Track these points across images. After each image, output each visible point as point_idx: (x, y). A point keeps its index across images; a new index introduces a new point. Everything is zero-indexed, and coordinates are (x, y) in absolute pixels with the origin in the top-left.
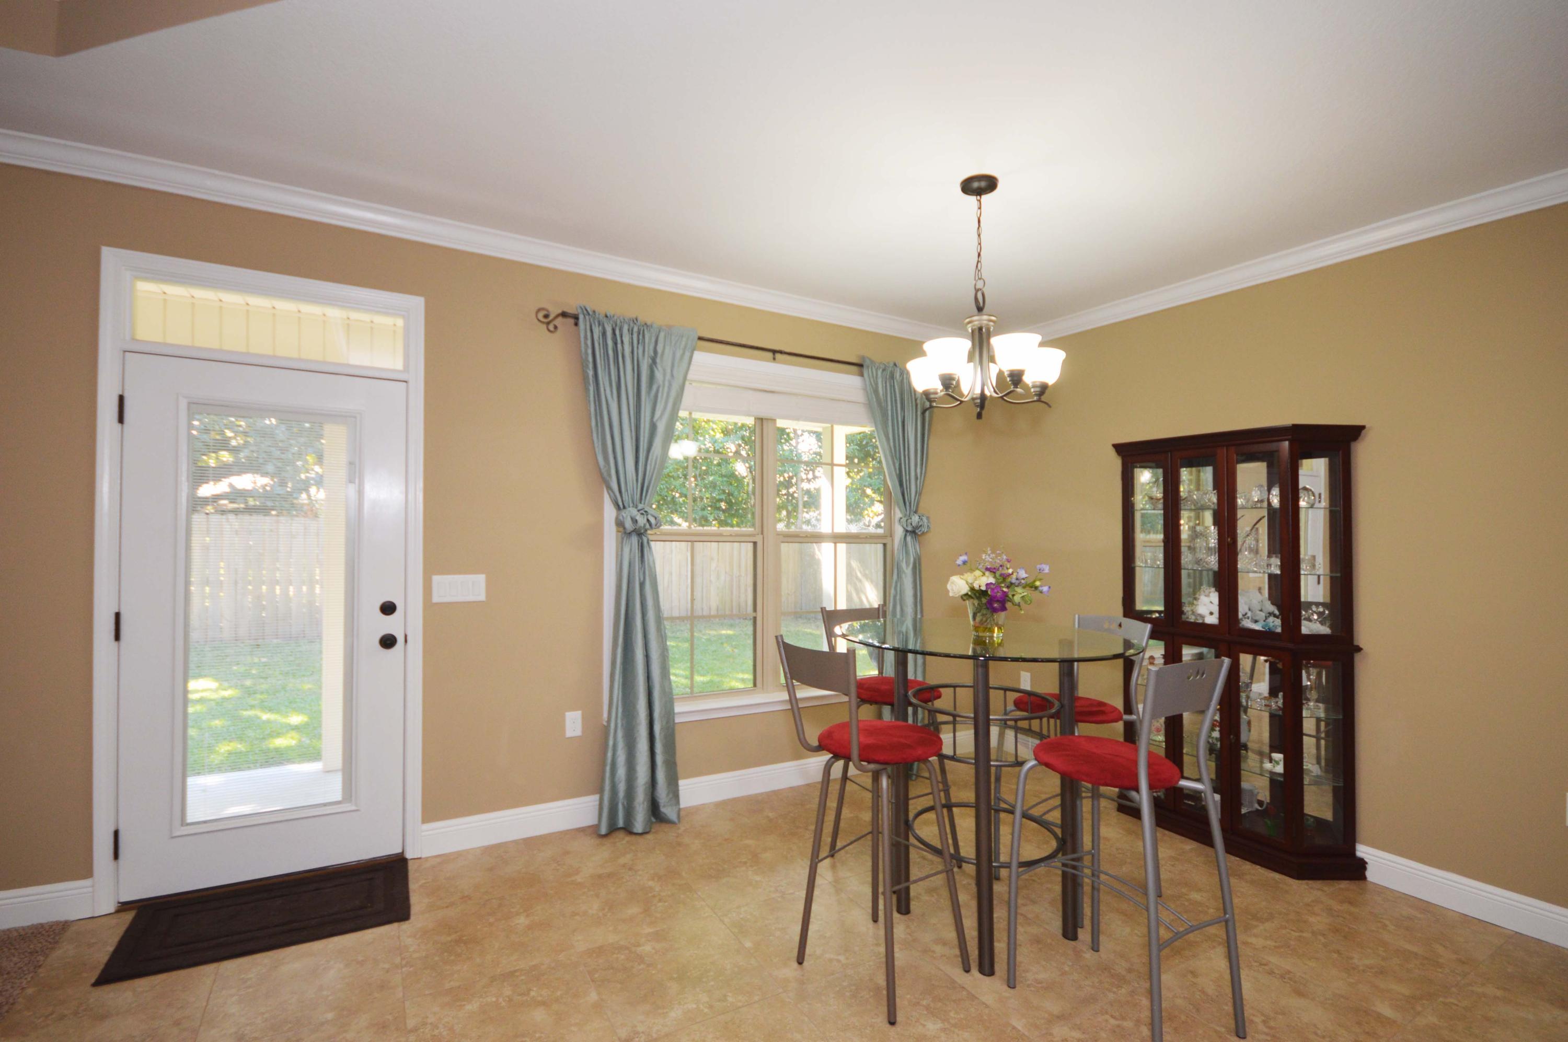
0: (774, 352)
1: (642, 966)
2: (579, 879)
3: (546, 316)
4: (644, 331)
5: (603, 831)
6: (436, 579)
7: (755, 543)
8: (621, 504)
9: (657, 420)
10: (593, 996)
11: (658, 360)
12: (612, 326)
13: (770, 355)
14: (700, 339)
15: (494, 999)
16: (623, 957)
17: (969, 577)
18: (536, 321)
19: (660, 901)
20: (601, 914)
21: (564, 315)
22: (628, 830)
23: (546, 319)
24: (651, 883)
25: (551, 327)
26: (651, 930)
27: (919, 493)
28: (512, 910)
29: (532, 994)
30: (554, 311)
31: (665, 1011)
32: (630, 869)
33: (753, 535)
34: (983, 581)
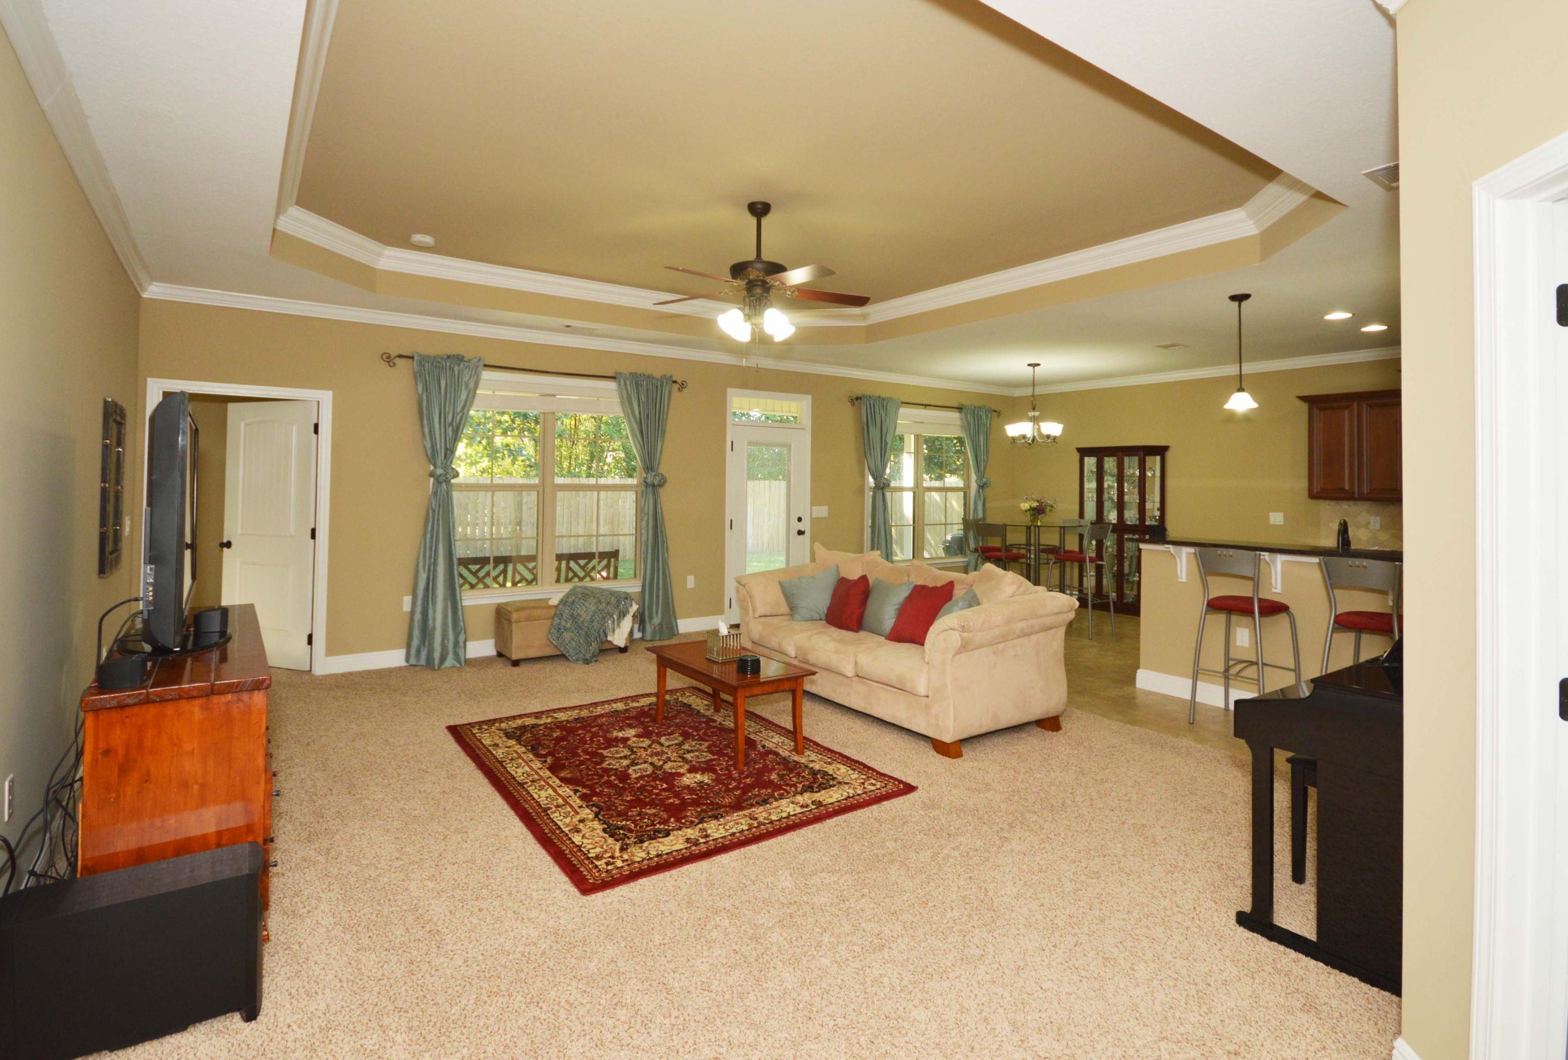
0: (926, 405)
6: (813, 508)
8: (875, 477)
13: (924, 407)
17: (1030, 503)
21: (857, 398)
23: (851, 400)
27: (985, 468)
34: (1035, 504)
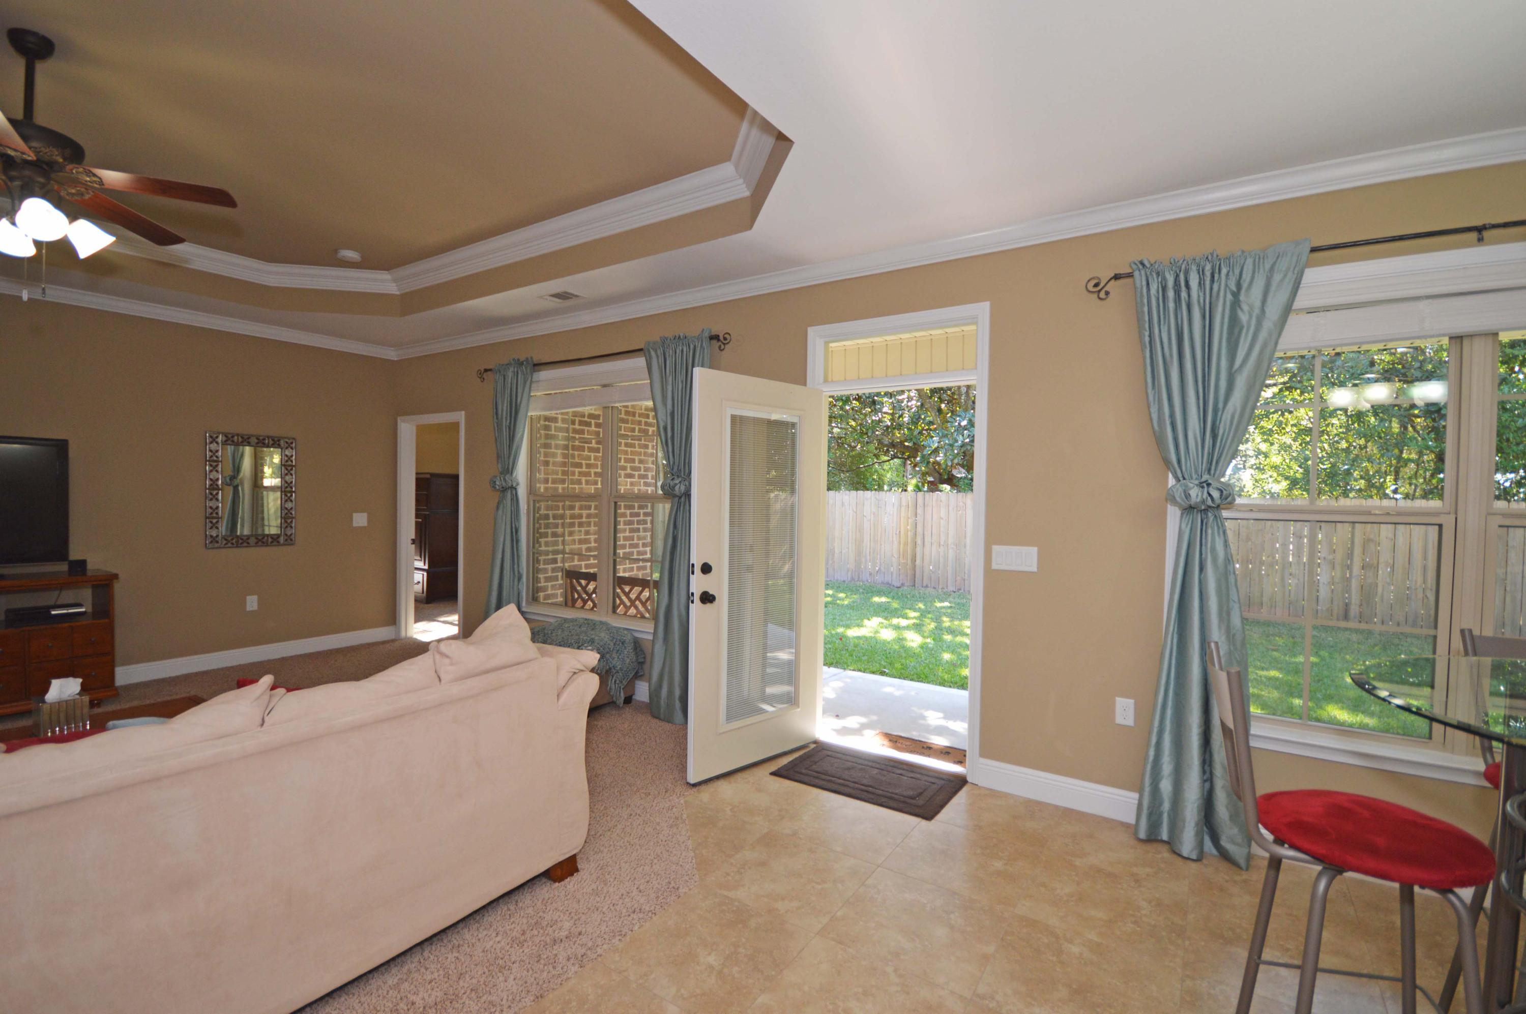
0: (1480, 229)
1: (1054, 959)
2: (1078, 862)
3: (1096, 285)
4: (1220, 265)
5: (1142, 835)
6: (996, 548)
7: (1440, 526)
8: (1180, 475)
9: (1236, 371)
10: (990, 949)
11: (1242, 297)
12: (1176, 272)
13: (1474, 235)
14: (1314, 250)
15: (925, 902)
16: (1046, 941)
18: (1086, 292)
19: (1135, 923)
20: (1065, 899)
21: (1117, 277)
22: (1172, 845)
23: (1098, 289)
24: (1144, 904)
25: (1102, 295)
26: (1096, 939)
28: (1000, 854)
29: (952, 916)
30: (1105, 275)
31: (1033, 1003)
32: (1137, 881)
33: (1436, 514)
